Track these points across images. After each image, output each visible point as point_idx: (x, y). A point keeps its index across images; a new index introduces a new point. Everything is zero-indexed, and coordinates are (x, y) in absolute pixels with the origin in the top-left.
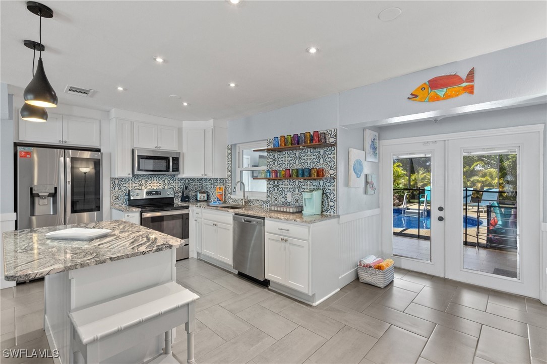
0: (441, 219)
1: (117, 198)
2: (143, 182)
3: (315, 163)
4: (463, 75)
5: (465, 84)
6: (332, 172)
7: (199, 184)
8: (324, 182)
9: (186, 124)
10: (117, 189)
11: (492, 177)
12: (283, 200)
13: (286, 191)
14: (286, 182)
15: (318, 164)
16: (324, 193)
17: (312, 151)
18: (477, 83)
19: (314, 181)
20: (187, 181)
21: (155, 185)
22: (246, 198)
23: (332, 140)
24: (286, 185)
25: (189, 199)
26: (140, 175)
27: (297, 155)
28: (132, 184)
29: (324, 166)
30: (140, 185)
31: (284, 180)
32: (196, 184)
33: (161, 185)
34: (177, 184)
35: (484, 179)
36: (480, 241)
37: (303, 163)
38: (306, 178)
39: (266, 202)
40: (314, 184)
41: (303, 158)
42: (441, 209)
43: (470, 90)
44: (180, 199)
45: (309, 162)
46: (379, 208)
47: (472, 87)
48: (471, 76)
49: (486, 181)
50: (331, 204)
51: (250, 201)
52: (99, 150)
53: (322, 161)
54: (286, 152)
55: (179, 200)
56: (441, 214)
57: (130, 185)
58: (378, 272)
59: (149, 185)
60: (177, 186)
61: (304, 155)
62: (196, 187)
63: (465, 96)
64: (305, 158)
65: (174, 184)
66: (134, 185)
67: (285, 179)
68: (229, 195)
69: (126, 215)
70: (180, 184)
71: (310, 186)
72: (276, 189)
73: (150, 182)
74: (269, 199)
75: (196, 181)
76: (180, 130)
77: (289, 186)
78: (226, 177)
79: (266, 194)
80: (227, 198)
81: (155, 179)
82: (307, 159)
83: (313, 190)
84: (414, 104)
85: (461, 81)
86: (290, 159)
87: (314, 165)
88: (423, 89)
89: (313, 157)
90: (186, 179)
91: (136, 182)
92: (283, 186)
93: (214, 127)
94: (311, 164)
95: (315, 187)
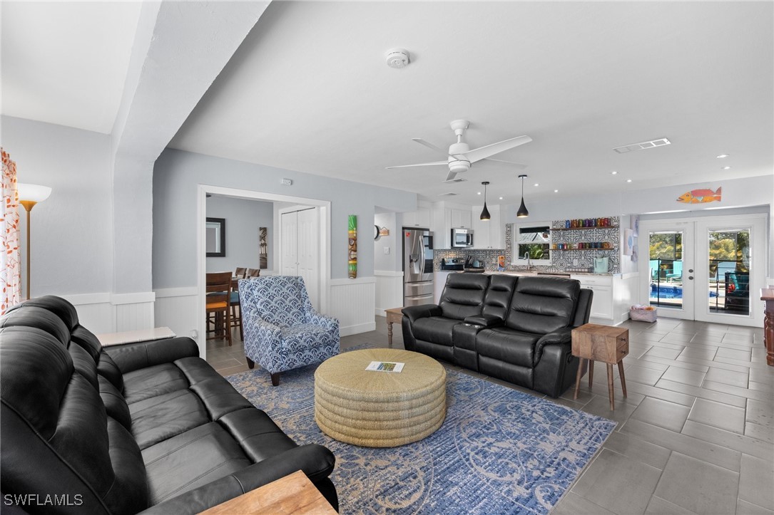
0: (691, 278)
3: (601, 239)
4: (715, 190)
5: (715, 195)
6: (615, 245)
8: (608, 252)
11: (727, 250)
13: (572, 258)
14: (578, 252)
15: (603, 239)
16: (610, 259)
17: (597, 230)
18: (723, 195)
19: (603, 251)
23: (615, 223)
24: (572, 254)
27: (583, 233)
29: (608, 241)
30: (446, 255)
31: (570, 251)
35: (717, 252)
36: (719, 306)
37: (589, 239)
39: (551, 267)
40: (603, 253)
41: (589, 235)
42: (691, 271)
43: (719, 199)
46: (637, 271)
47: (720, 197)
48: (719, 191)
49: (720, 253)
50: (615, 266)
52: (430, 230)
56: (691, 274)
58: (648, 312)
59: (450, 255)
61: (589, 233)
63: (715, 202)
64: (591, 235)
71: (601, 254)
72: (561, 257)
74: (554, 264)
77: (575, 255)
78: (505, 249)
79: (551, 261)
82: (593, 236)
83: (602, 257)
84: (680, 204)
85: (713, 193)
86: (575, 235)
88: (688, 195)
89: (598, 235)
94: (597, 239)
95: (604, 255)
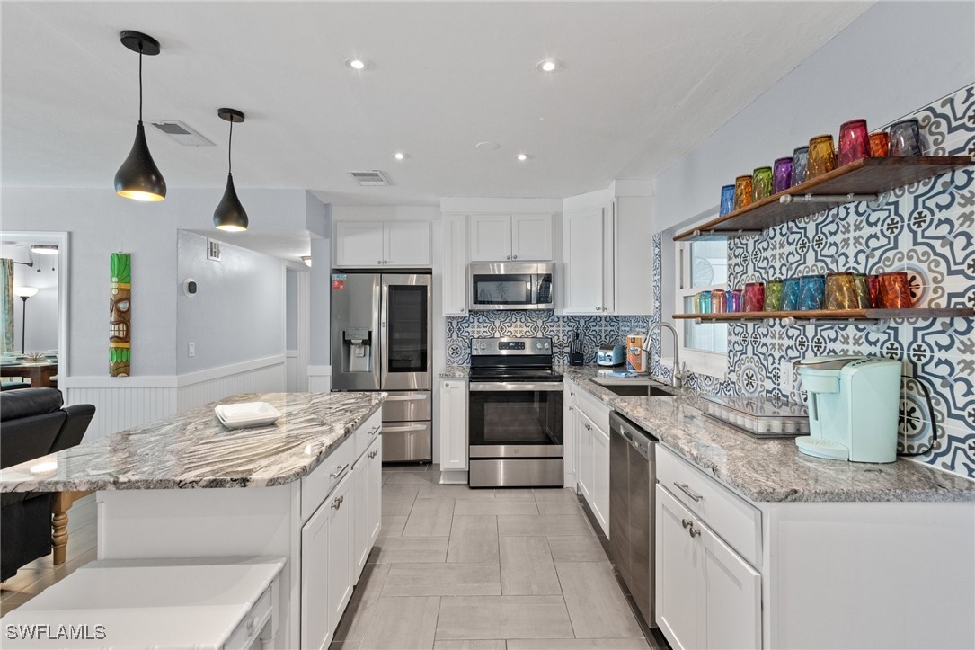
1: (455, 351)
2: (497, 324)
3: (878, 253)
6: (956, 283)
7: (609, 328)
8: (916, 330)
9: (569, 204)
10: (455, 335)
12: (769, 385)
13: (777, 355)
14: (777, 328)
15: (890, 254)
16: (915, 375)
17: (862, 208)
19: (871, 327)
20: (582, 323)
21: (518, 329)
22: (681, 368)
23: (955, 141)
24: (778, 335)
25: (582, 360)
26: (493, 311)
27: (811, 233)
28: (478, 327)
29: (915, 262)
30: (493, 329)
31: (771, 322)
32: (604, 329)
33: (529, 329)
34: (561, 329)
37: (828, 260)
38: (803, 311)
39: (727, 385)
40: (872, 337)
41: (831, 239)
44: (566, 359)
45: (851, 251)
51: (691, 377)
52: (429, 272)
53: (905, 240)
54: (777, 228)
55: (566, 362)
57: (476, 329)
59: (508, 329)
60: (561, 334)
61: (833, 227)
62: (603, 335)
64: (838, 238)
65: (554, 329)
66: (482, 329)
67: (774, 318)
68: (656, 358)
69: (445, 382)
70: (567, 329)
71: (857, 342)
72: (750, 348)
73: (509, 325)
74: (733, 377)
75: (603, 322)
76: (557, 219)
77: (786, 342)
78: (652, 314)
79: (726, 358)
80: (653, 364)
81: (518, 320)
82: (846, 242)
83: (846, 362)
86: (788, 249)
87: (871, 262)
89: (867, 231)
90: (581, 317)
91: (485, 325)
92: (768, 340)
93: (618, 198)
94: (862, 257)
95: (875, 350)
